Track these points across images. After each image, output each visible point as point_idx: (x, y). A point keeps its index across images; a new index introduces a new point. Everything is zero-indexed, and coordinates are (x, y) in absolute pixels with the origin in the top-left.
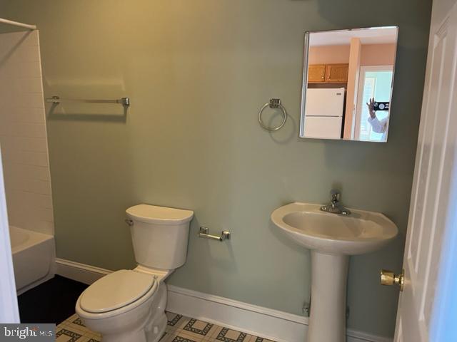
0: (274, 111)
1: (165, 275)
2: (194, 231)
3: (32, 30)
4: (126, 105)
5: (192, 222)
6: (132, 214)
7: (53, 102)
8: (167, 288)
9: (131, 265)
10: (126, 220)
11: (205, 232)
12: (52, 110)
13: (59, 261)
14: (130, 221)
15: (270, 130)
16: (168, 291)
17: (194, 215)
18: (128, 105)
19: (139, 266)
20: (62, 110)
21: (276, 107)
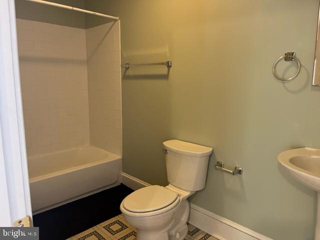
0: (288, 63)
1: (187, 195)
2: (212, 164)
3: (116, 20)
4: (169, 67)
5: (211, 156)
6: (167, 145)
7: (126, 68)
8: (190, 205)
9: (164, 183)
10: (163, 150)
11: (221, 166)
12: (125, 72)
13: (124, 174)
14: (165, 151)
15: (283, 80)
16: (190, 207)
17: (213, 151)
18: (171, 66)
19: (170, 185)
20: (130, 72)
21: (291, 59)
